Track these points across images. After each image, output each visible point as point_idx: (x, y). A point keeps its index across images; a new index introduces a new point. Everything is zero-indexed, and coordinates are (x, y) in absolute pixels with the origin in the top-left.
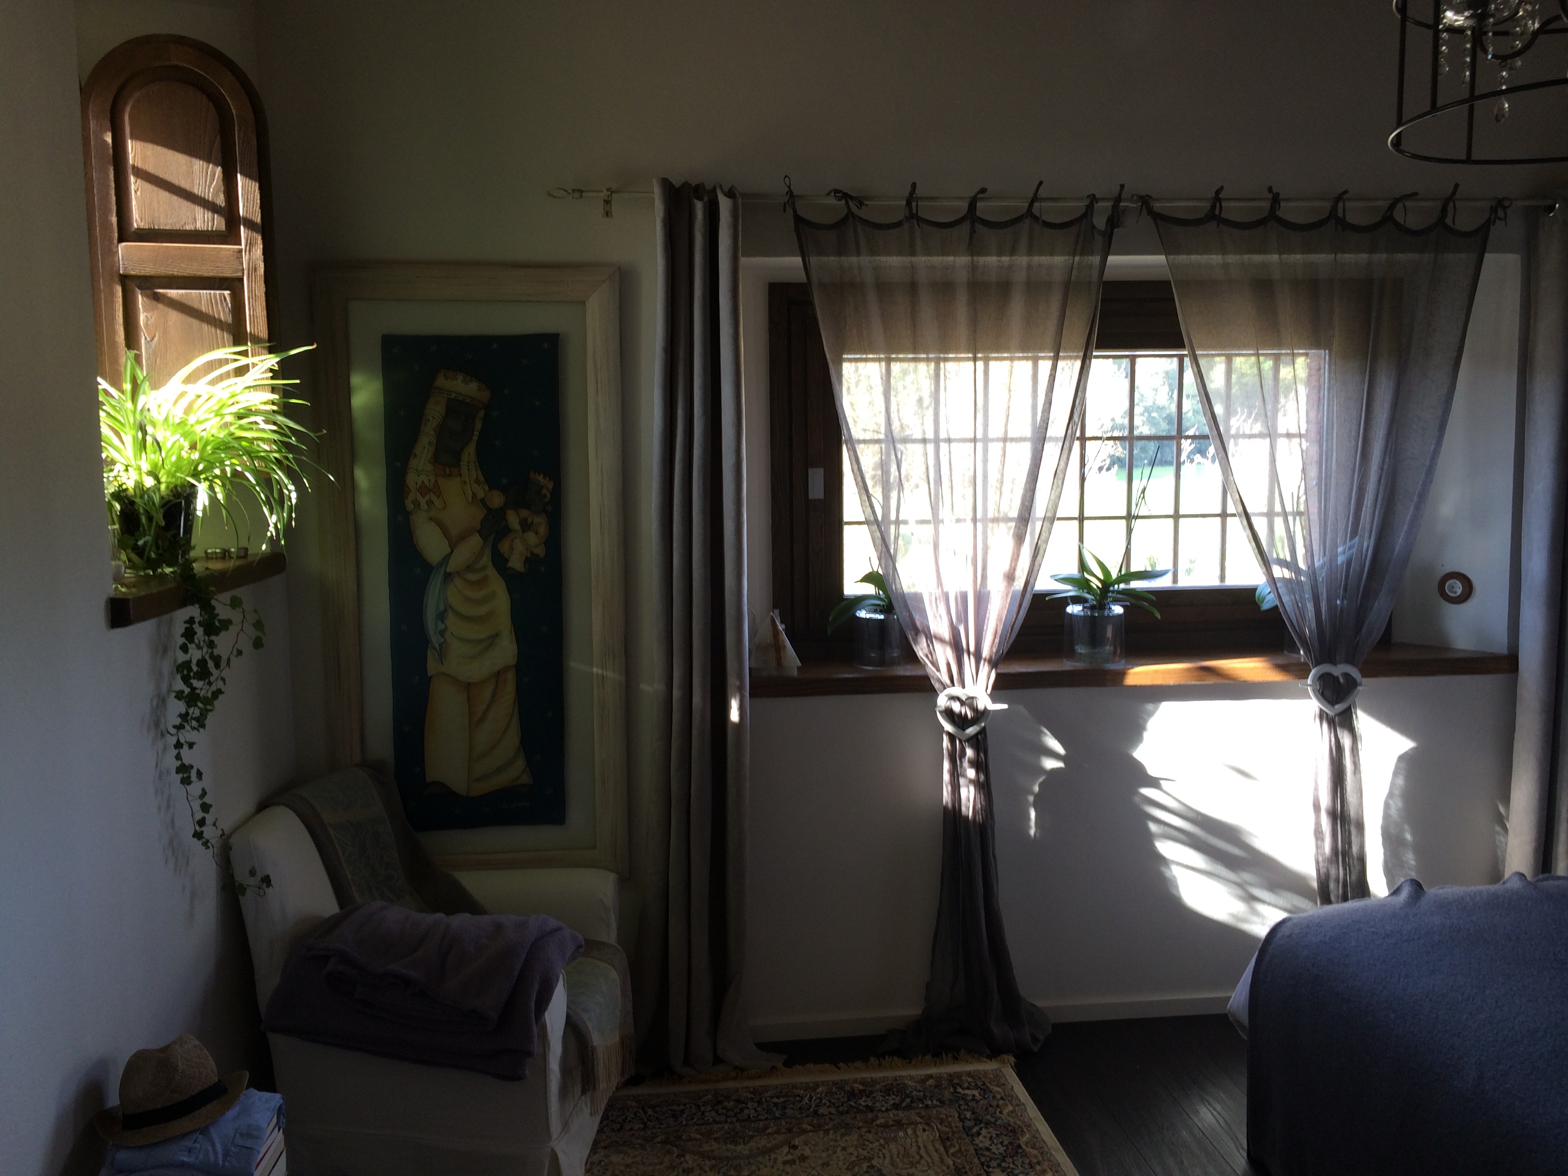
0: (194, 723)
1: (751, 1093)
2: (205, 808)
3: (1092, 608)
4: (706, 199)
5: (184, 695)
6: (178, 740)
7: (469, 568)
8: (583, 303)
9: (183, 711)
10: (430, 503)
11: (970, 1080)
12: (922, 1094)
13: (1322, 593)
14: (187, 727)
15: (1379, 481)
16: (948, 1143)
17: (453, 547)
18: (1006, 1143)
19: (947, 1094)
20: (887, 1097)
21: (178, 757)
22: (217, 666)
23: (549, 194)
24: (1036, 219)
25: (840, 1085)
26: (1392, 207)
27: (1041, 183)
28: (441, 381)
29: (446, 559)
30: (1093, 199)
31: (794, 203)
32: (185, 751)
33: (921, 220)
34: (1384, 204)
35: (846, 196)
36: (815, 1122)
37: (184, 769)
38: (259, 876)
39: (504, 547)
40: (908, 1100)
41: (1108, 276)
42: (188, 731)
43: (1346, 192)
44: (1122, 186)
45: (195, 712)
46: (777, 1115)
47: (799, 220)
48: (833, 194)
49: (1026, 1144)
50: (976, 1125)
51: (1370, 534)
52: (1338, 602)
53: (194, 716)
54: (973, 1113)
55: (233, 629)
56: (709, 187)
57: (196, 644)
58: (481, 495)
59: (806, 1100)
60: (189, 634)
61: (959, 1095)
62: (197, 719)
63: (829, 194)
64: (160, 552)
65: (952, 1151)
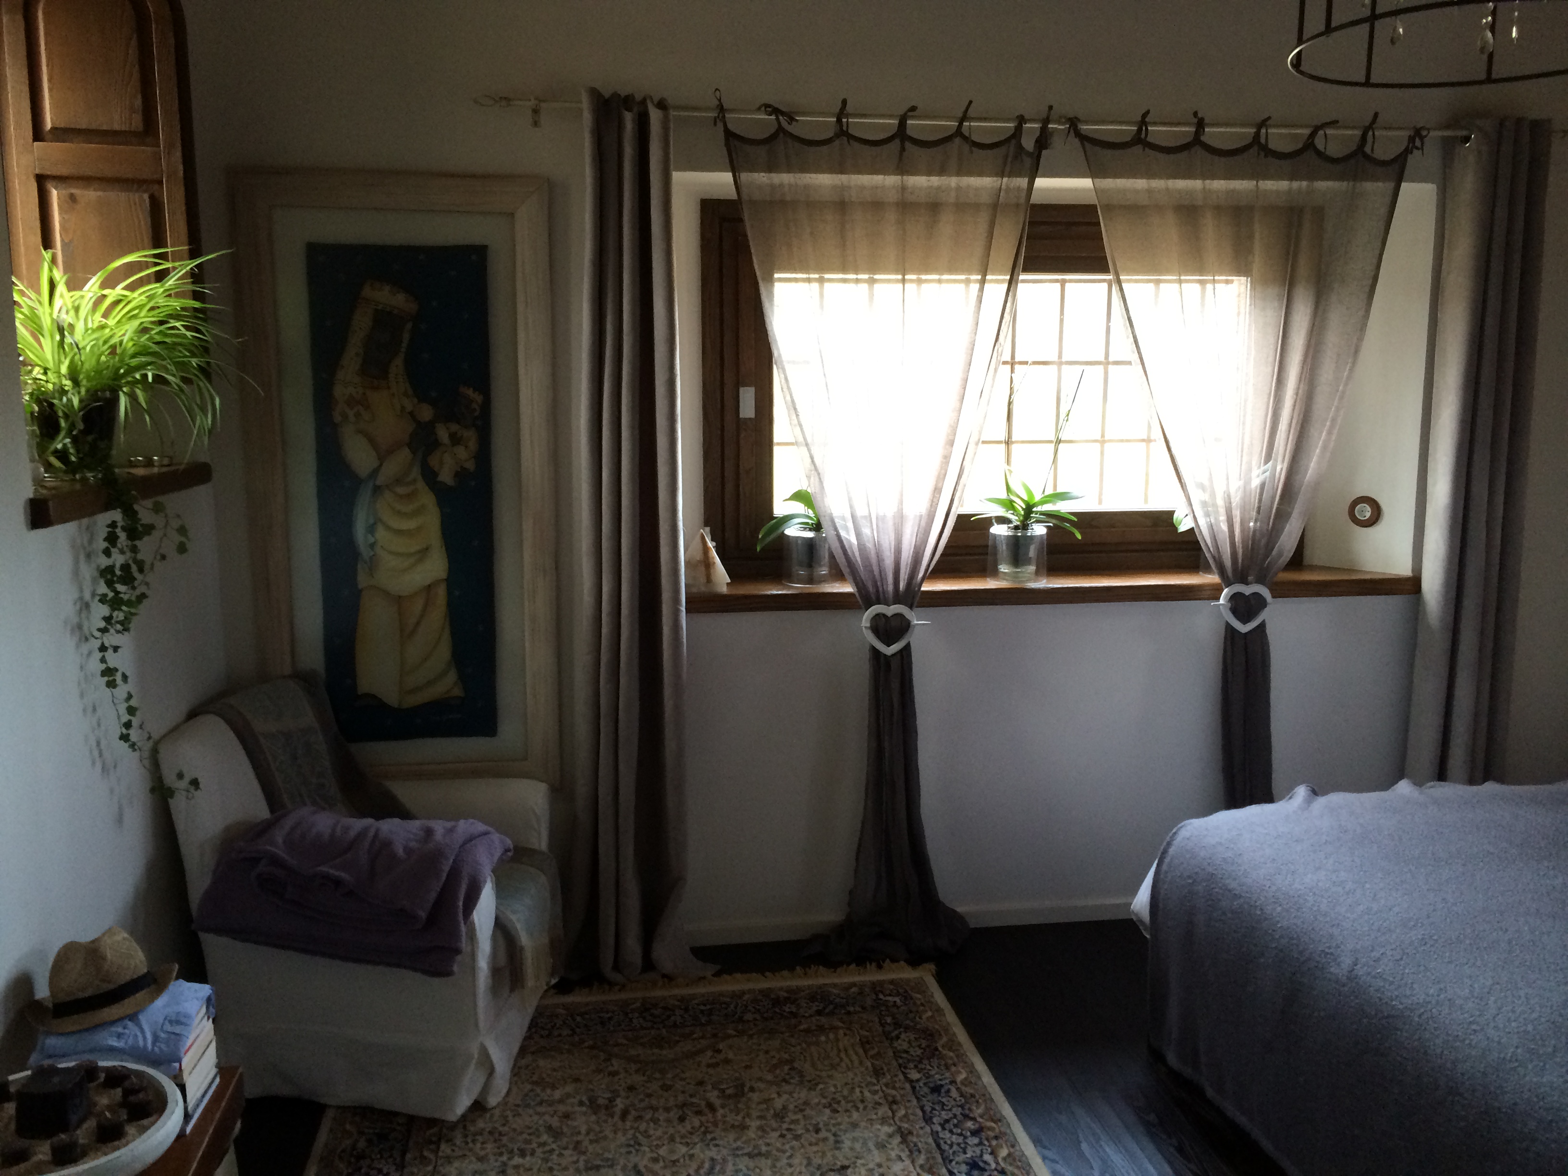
0: (119, 627)
1: (678, 1001)
2: (131, 711)
3: (1016, 528)
4: (635, 109)
5: (108, 599)
6: (103, 644)
7: (398, 481)
8: (512, 215)
9: (108, 615)
10: (358, 415)
11: (892, 987)
12: (845, 1000)
13: (1236, 516)
14: (112, 631)
15: (1294, 406)
16: (868, 1046)
17: (382, 459)
18: (923, 1046)
19: (869, 1002)
20: (811, 1004)
21: (103, 660)
22: (141, 570)
23: (476, 102)
24: (966, 139)
25: (765, 993)
26: (1313, 135)
27: (971, 102)
28: (367, 291)
29: (375, 472)
30: (1021, 120)
31: (724, 117)
32: (109, 654)
33: (851, 137)
34: (1307, 132)
35: (776, 111)
36: (740, 1027)
37: (108, 672)
38: (187, 779)
39: (433, 461)
40: (831, 1007)
41: (1035, 199)
42: (112, 635)
43: (1269, 118)
44: (1051, 108)
45: (119, 615)
46: (703, 1022)
47: (729, 135)
48: (763, 108)
49: (943, 1046)
50: (895, 1029)
51: (1284, 457)
52: (1252, 524)
53: (118, 619)
54: (894, 1018)
55: (157, 534)
56: (638, 97)
57: (119, 549)
58: (409, 407)
59: (732, 1006)
60: (112, 539)
61: (881, 1002)
62: (121, 623)
63: (759, 109)
64: (81, 455)
65: (872, 1053)
